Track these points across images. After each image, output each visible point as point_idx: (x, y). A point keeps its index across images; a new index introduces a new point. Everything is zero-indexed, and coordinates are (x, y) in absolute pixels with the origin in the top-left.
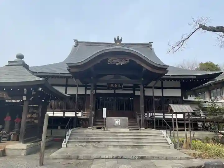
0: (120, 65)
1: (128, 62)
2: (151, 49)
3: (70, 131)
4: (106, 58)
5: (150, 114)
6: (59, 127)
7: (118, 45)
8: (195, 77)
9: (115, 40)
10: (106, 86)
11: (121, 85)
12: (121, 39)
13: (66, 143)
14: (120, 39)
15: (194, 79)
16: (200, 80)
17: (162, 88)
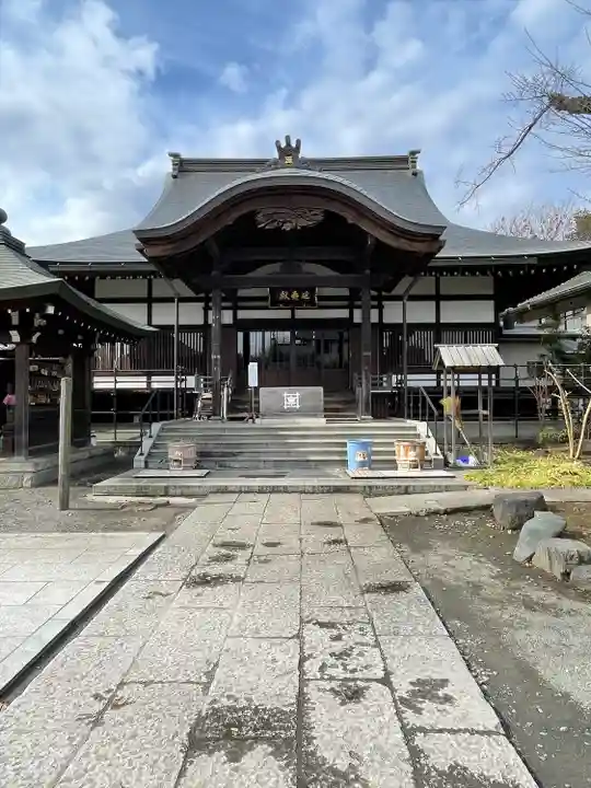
0: (294, 230)
1: (320, 218)
2: (415, 174)
3: (156, 427)
4: (252, 208)
5: (394, 377)
6: (137, 420)
7: (289, 166)
8: (534, 261)
9: (279, 148)
10: (264, 299)
11: (312, 291)
12: (298, 142)
13: (143, 458)
14: (294, 145)
15: (531, 266)
16: (549, 269)
17: (438, 298)
